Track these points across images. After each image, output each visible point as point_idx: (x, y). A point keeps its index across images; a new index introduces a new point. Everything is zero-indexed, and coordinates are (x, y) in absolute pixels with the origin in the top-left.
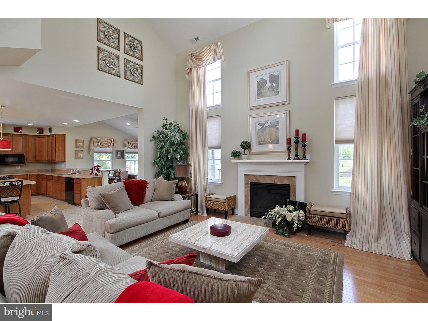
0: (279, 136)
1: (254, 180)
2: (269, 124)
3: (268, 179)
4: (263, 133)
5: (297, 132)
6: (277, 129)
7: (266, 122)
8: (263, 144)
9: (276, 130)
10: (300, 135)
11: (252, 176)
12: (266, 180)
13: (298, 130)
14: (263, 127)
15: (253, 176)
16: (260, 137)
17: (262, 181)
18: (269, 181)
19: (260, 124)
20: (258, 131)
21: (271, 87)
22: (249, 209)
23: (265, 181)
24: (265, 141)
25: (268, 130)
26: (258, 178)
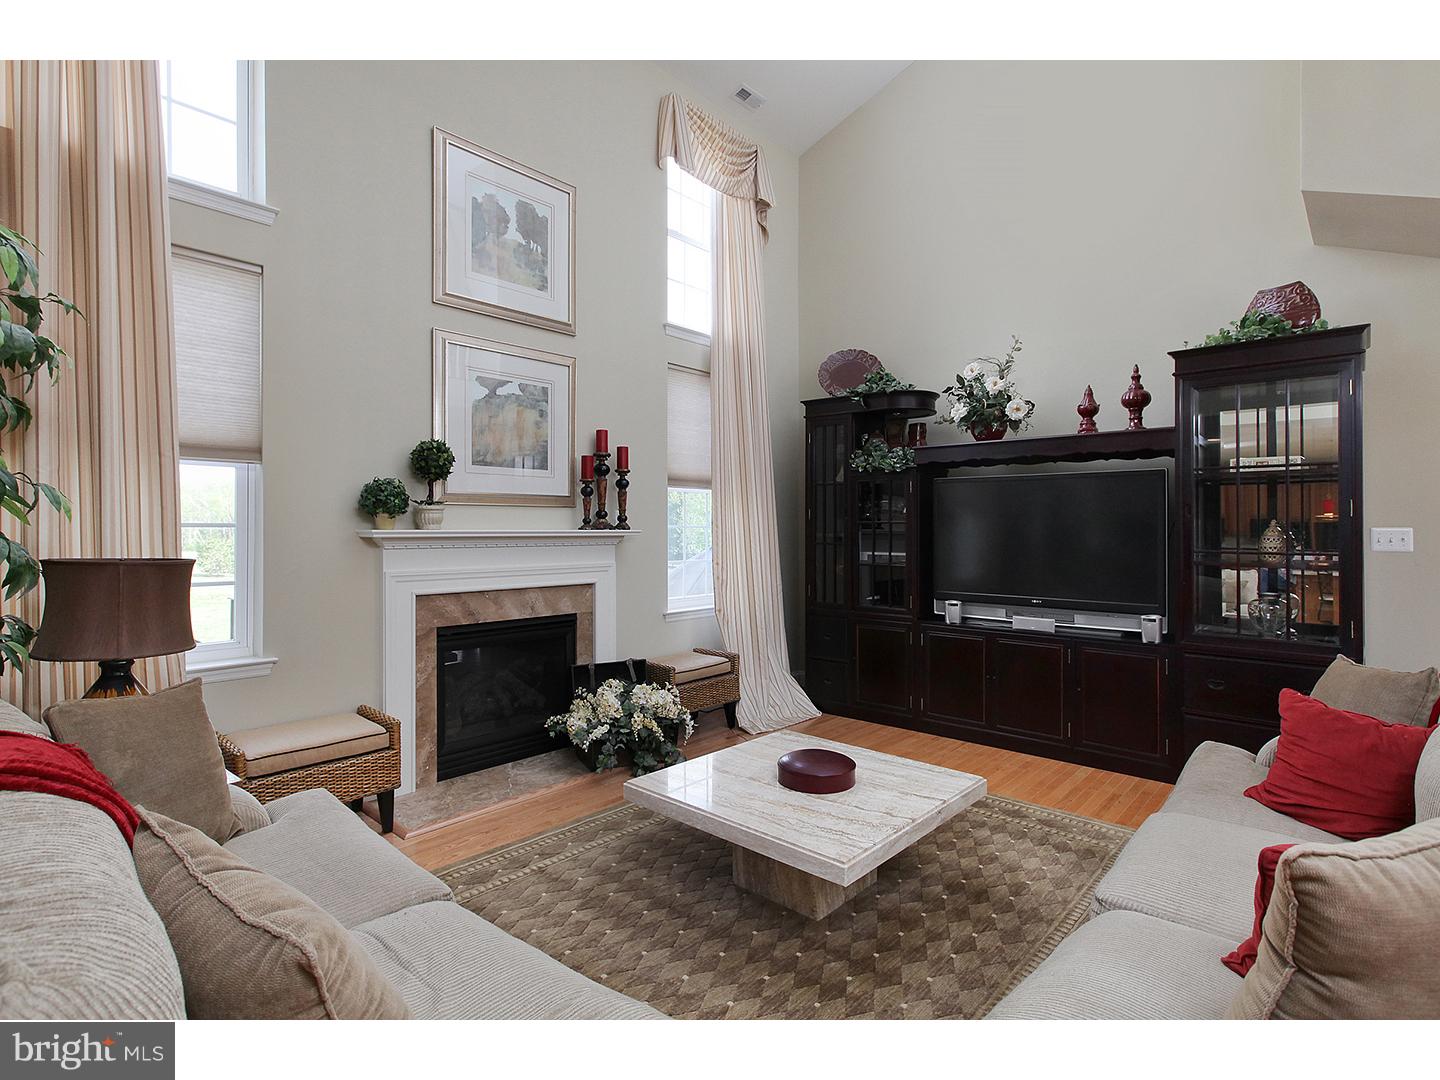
0: (547, 442)
1: (457, 616)
2: (512, 389)
3: (509, 605)
4: (493, 419)
5: (601, 437)
6: (541, 416)
7: (508, 379)
8: (491, 464)
9: (539, 419)
10: (612, 449)
11: (447, 597)
12: (502, 608)
13: (606, 431)
14: (493, 394)
15: (452, 597)
16: (482, 432)
17: (489, 614)
18: (514, 613)
19: (481, 380)
20: (476, 408)
21: (521, 249)
22: (435, 748)
23: (500, 611)
24: (499, 452)
25: (510, 414)
26: (473, 604)
